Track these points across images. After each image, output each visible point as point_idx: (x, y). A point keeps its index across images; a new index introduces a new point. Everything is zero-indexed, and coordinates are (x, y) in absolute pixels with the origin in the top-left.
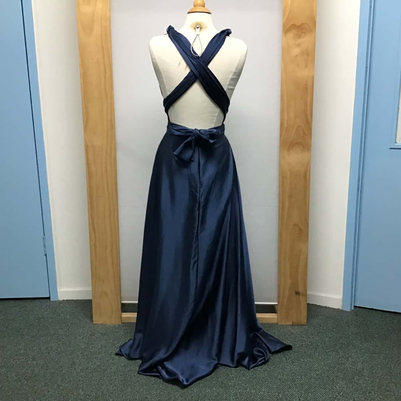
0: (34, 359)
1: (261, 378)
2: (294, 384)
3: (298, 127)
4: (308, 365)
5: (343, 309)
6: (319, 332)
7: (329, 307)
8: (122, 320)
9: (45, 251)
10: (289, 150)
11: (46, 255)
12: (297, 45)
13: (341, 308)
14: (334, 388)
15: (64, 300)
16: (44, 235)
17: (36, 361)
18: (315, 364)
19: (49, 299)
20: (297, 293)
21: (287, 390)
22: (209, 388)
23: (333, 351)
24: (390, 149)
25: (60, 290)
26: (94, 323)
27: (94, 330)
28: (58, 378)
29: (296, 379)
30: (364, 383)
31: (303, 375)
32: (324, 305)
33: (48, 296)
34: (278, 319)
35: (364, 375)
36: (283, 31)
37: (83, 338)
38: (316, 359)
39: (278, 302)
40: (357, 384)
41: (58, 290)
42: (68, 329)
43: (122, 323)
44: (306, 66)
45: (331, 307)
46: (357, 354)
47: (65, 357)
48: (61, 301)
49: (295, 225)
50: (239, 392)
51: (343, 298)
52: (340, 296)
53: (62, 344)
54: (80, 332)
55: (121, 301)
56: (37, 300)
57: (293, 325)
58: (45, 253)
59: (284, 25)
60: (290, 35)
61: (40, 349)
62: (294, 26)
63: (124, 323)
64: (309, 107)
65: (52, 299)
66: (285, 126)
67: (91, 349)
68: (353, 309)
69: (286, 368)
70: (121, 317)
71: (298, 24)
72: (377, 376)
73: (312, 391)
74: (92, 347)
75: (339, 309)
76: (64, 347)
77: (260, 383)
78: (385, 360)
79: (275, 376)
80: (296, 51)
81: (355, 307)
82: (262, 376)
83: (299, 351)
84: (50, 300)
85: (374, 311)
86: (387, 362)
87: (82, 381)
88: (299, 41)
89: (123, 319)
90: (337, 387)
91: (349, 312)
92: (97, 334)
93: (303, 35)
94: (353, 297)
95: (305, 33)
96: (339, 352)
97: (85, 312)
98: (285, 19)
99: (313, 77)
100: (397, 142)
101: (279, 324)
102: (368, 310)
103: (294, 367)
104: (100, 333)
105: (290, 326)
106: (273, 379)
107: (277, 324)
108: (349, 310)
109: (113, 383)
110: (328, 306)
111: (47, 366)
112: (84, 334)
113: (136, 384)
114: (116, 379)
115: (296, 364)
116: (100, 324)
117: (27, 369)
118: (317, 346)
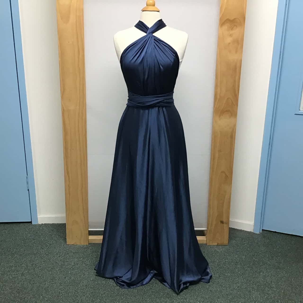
0: (23, 274)
1: (197, 289)
2: (221, 295)
3: (228, 98)
4: (231, 278)
5: (254, 232)
6: (237, 251)
7: (244, 231)
8: (89, 242)
9: (27, 187)
10: (220, 116)
11: (28, 190)
12: (230, 35)
13: (252, 231)
14: (251, 297)
15: (42, 224)
16: (27, 175)
17: (25, 277)
18: (236, 277)
19: (30, 223)
20: (222, 222)
21: (216, 299)
22: (158, 298)
23: (248, 267)
24: (295, 115)
25: (39, 216)
26: (67, 244)
27: (68, 250)
28: (43, 291)
29: (223, 290)
30: (272, 293)
31: (227, 287)
32: (240, 229)
33: (30, 221)
34: (207, 240)
35: (273, 287)
36: (220, 24)
37: (59, 257)
38: (236, 274)
39: (208, 228)
40: (268, 294)
41: (38, 216)
42: (48, 248)
43: (89, 244)
44: (236, 52)
45: (245, 230)
46: (266, 269)
47: (47, 273)
48: (40, 224)
49: (222, 172)
50: (181, 302)
51: (254, 224)
52: (252, 223)
53: (44, 262)
54: (57, 252)
55: (88, 229)
56: (21, 224)
57: (218, 245)
58: (28, 189)
59: (221, 19)
60: (225, 27)
61: (27, 266)
62: (228, 21)
63: (90, 243)
64: (237, 83)
65: (33, 223)
66: (218, 97)
67: (67, 266)
68: (261, 232)
69: (215, 281)
70: (88, 239)
71: (232, 19)
72: (282, 287)
73: (235, 300)
74: (67, 264)
75: (251, 232)
76: (45, 264)
77: (196, 294)
78: (287, 274)
79: (207, 288)
80: (229, 40)
81: (263, 230)
82: (198, 288)
83: (223, 267)
84: (32, 224)
85: (277, 234)
86: (288, 276)
87: (61, 293)
88: (231, 32)
89: (89, 240)
90: (253, 297)
91: (259, 234)
92: (70, 253)
93: (235, 27)
94: (262, 223)
95: (236, 26)
96: (253, 268)
97: (59, 234)
98: (221, 15)
99: (241, 61)
100: (300, 110)
101: (207, 245)
102: (272, 233)
103: (221, 280)
104: (72, 252)
105: (215, 246)
106: (206, 290)
107: (206, 244)
108: (259, 233)
109: (86, 295)
110: (243, 229)
111: (34, 281)
112: (60, 253)
113: (103, 295)
114: (87, 291)
115: (222, 278)
116: (73, 245)
117: (18, 284)
118: (237, 262)
